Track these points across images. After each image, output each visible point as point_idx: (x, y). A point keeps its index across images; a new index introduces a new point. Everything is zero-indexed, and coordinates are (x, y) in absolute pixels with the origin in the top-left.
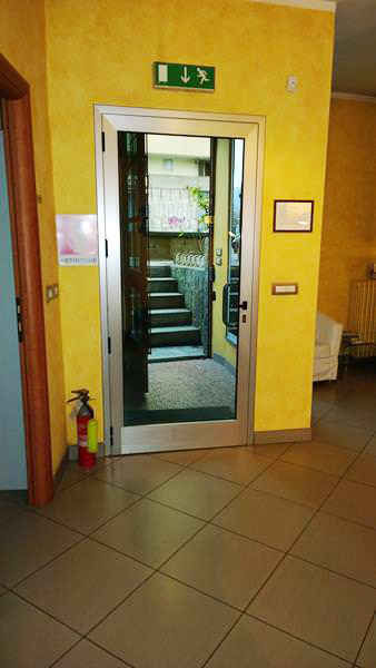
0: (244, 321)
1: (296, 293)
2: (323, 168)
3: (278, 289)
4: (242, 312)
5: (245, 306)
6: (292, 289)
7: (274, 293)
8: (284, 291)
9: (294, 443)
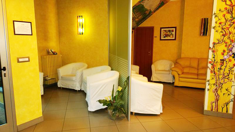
0: (5, 76)
1: (29, 61)
2: (34, 9)
3: (20, 60)
4: (3, 72)
5: (4, 69)
6: (27, 59)
7: (18, 62)
8: (23, 61)
9: (37, 124)
